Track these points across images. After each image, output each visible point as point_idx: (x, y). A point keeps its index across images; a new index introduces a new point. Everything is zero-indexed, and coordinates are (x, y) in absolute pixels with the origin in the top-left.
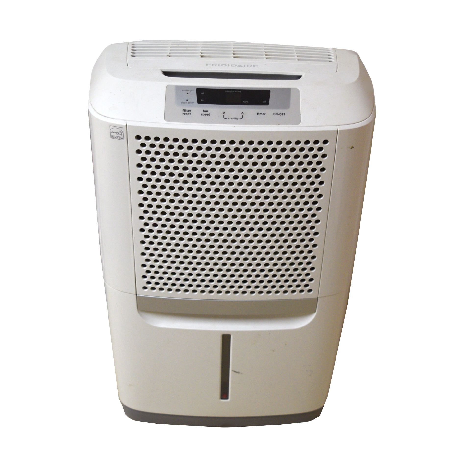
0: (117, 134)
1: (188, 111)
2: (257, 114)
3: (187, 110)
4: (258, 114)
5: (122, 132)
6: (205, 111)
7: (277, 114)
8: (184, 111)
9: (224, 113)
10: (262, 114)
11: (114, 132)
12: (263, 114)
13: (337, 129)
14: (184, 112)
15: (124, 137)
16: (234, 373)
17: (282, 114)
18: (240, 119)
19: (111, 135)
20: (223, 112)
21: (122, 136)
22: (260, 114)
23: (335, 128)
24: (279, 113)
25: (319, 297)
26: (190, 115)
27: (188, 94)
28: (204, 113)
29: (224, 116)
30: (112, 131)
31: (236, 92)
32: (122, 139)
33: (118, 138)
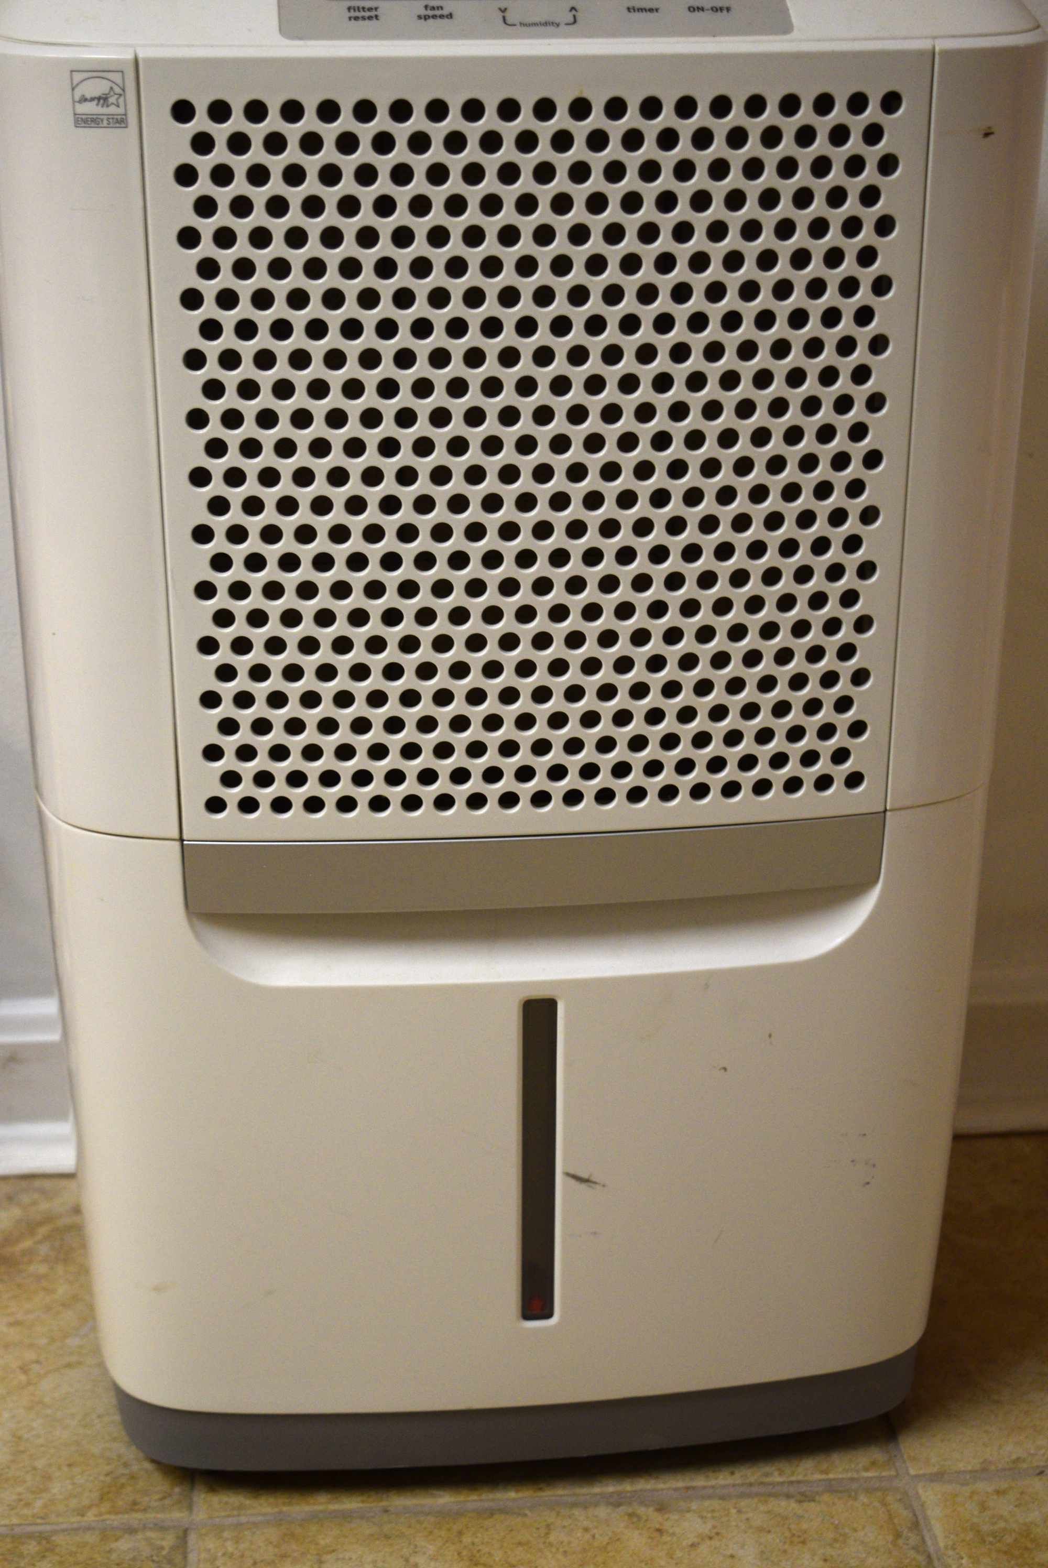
0: (100, 106)
1: (366, 10)
3: (364, 8)
5: (121, 92)
6: (433, 8)
7: (701, 9)
8: (352, 11)
9: (503, 11)
10: (645, 9)
11: (88, 96)
12: (651, 10)
13: (930, 47)
14: (353, 14)
15: (125, 115)
16: (572, 1182)
17: (720, 8)
18: (567, 24)
19: (75, 114)
21: (121, 110)
22: (638, 9)
23: (925, 45)
24: (708, 7)
25: (888, 808)
26: (378, 20)
28: (430, 13)
29: (507, 18)
30: (78, 94)
32: (120, 122)
33: (105, 122)
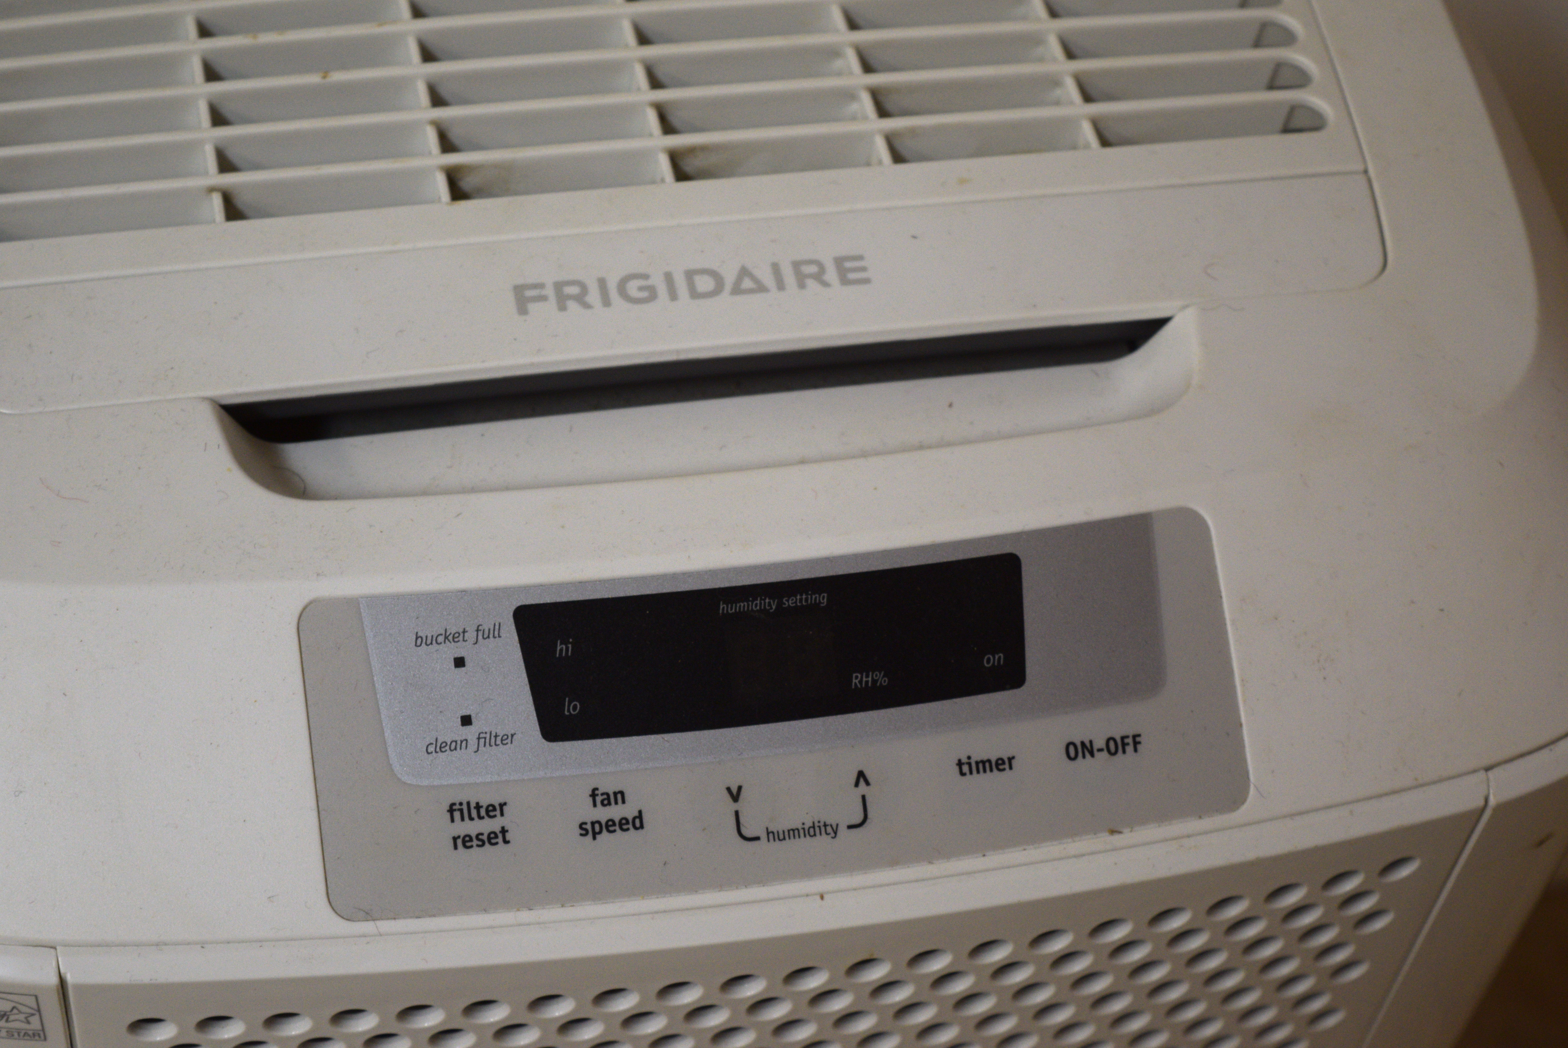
1: (483, 812)
2: (962, 774)
3: (478, 807)
4: (965, 769)
5: (32, 1011)
6: (607, 800)
7: (1087, 749)
8: (457, 816)
9: (735, 795)
10: (989, 761)
12: (1000, 764)
14: (463, 827)
17: (1124, 745)
18: (850, 827)
20: (729, 789)
22: (977, 763)
24: (1099, 743)
26: (506, 842)
27: (460, 662)
28: (603, 814)
29: (742, 820)
31: (789, 602)
32: (40, 1035)
